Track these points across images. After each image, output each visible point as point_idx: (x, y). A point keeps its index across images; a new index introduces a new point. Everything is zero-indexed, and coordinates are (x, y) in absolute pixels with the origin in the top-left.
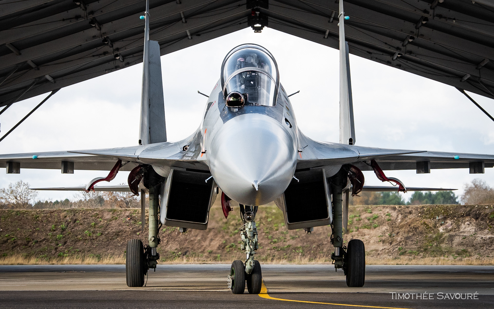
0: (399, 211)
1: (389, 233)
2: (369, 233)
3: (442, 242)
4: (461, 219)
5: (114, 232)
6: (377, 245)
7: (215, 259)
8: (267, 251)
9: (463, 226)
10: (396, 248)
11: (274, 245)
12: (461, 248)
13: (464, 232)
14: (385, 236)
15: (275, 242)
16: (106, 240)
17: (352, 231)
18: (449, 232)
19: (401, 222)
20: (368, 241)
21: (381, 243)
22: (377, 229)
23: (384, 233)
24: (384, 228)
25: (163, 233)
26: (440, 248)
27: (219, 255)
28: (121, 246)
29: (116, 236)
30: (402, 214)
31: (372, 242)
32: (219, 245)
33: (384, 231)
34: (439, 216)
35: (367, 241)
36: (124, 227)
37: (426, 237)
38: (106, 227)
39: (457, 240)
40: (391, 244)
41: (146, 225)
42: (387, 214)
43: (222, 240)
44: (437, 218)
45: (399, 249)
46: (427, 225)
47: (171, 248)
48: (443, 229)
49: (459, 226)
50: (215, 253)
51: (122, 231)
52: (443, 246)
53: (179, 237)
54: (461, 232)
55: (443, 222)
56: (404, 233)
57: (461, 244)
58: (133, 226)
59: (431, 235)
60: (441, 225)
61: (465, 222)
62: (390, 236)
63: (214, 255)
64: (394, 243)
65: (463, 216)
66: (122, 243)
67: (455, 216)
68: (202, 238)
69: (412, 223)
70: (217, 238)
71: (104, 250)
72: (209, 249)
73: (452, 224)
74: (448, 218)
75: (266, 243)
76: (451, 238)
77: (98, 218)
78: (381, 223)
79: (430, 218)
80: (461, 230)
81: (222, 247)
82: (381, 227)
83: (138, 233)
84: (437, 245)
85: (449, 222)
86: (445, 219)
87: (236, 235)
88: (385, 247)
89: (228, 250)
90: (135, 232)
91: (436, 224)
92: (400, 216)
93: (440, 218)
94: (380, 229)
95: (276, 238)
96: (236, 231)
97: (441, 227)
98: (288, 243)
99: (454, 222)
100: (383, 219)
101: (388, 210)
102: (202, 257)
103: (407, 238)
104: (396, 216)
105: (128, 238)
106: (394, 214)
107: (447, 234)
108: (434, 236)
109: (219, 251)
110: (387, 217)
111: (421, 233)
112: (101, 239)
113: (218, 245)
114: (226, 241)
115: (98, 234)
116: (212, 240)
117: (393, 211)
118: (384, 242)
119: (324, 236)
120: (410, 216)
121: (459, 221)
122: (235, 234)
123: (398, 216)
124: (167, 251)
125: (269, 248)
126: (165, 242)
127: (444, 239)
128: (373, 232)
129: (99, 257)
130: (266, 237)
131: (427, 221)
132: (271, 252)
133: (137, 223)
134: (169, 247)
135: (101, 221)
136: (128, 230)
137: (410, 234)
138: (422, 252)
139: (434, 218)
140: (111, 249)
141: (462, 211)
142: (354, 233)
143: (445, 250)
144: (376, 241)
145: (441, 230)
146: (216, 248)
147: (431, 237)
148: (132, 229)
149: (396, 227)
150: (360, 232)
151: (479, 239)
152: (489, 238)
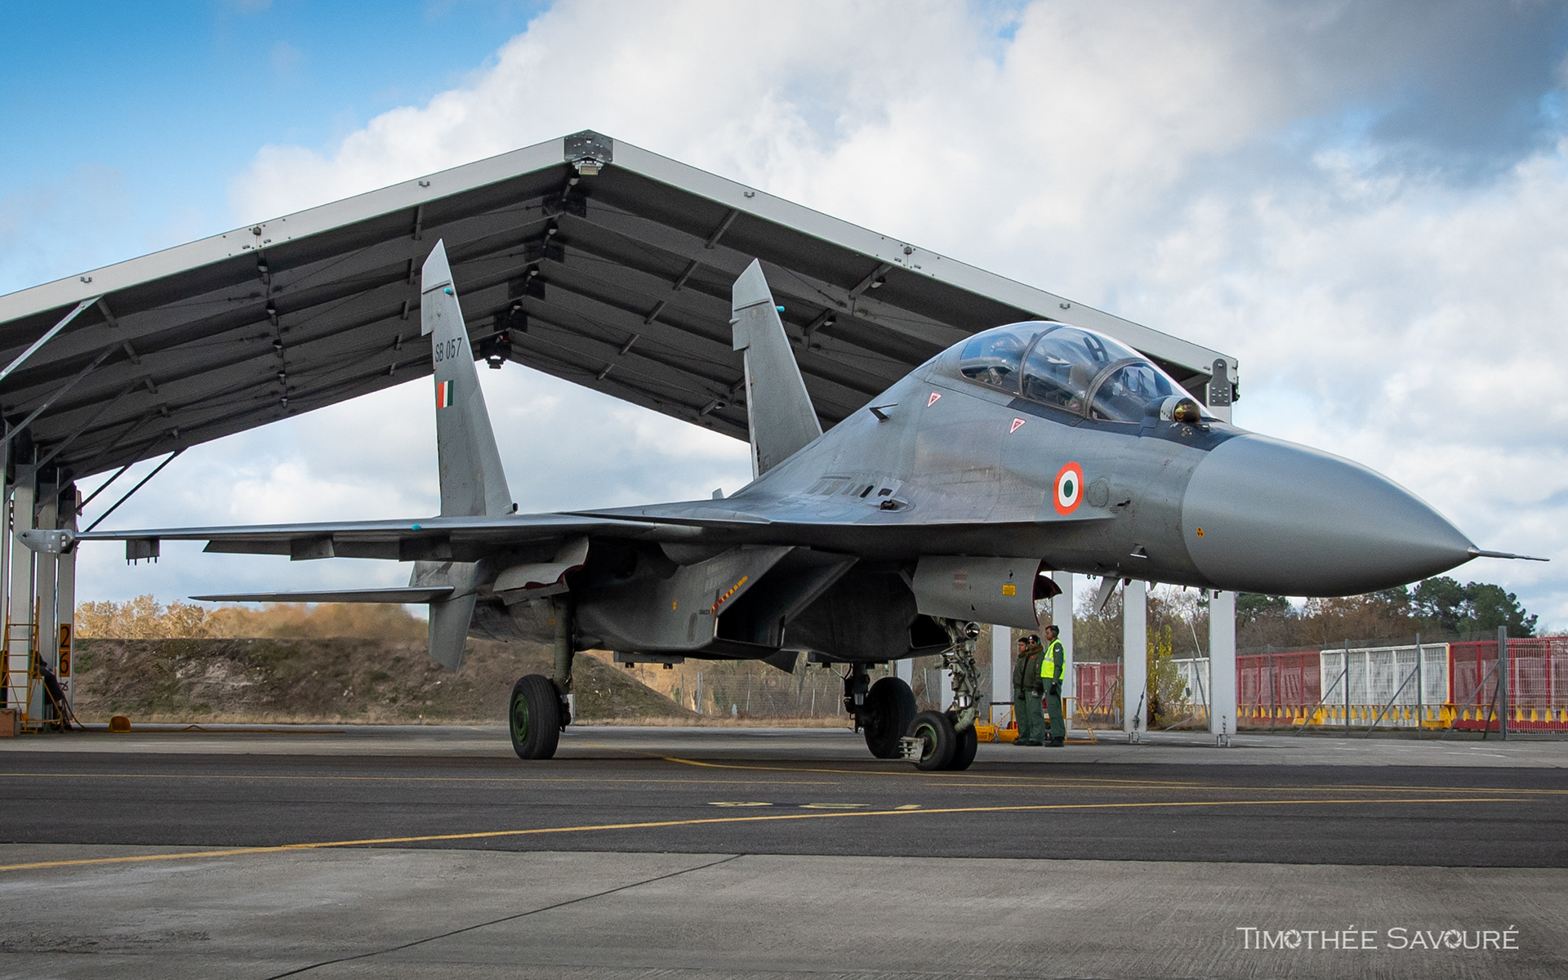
0: (128, 646)
1: (104, 679)
3: (176, 692)
4: (209, 659)
9: (210, 669)
12: (201, 701)
13: (210, 678)
18: (189, 677)
19: (125, 663)
23: (98, 678)
24: (100, 672)
26: (171, 701)
30: (130, 652)
34: (180, 655)
37: (156, 684)
39: (199, 689)
40: (104, 694)
42: (108, 651)
44: (178, 658)
45: (114, 703)
46: (161, 668)
48: (182, 674)
49: (204, 670)
52: (177, 697)
54: (206, 678)
55: (183, 664)
56: (127, 678)
57: (202, 695)
59: (162, 681)
60: (181, 667)
61: (215, 664)
62: (106, 683)
64: (109, 694)
65: (213, 655)
67: (204, 656)
69: (140, 664)
73: (196, 667)
74: (193, 657)
76: (191, 687)
78: (97, 665)
79: (167, 657)
80: (207, 675)
84: (168, 697)
85: (193, 663)
86: (188, 658)
88: (95, 699)
91: (174, 667)
92: (126, 655)
93: (181, 657)
97: (180, 671)
99: (200, 663)
100: (101, 658)
101: (111, 646)
103: (129, 686)
107: (185, 681)
108: (167, 684)
110: (108, 655)
111: (150, 679)
117: (117, 647)
118: (95, 691)
120: (143, 655)
121: (207, 662)
123: (123, 655)
127: (180, 687)
131: (162, 662)
137: (136, 681)
138: (144, 706)
139: (174, 658)
141: (214, 648)
143: (178, 705)
145: (179, 675)
147: (162, 685)
149: (117, 671)
151: (229, 688)
152: (243, 687)
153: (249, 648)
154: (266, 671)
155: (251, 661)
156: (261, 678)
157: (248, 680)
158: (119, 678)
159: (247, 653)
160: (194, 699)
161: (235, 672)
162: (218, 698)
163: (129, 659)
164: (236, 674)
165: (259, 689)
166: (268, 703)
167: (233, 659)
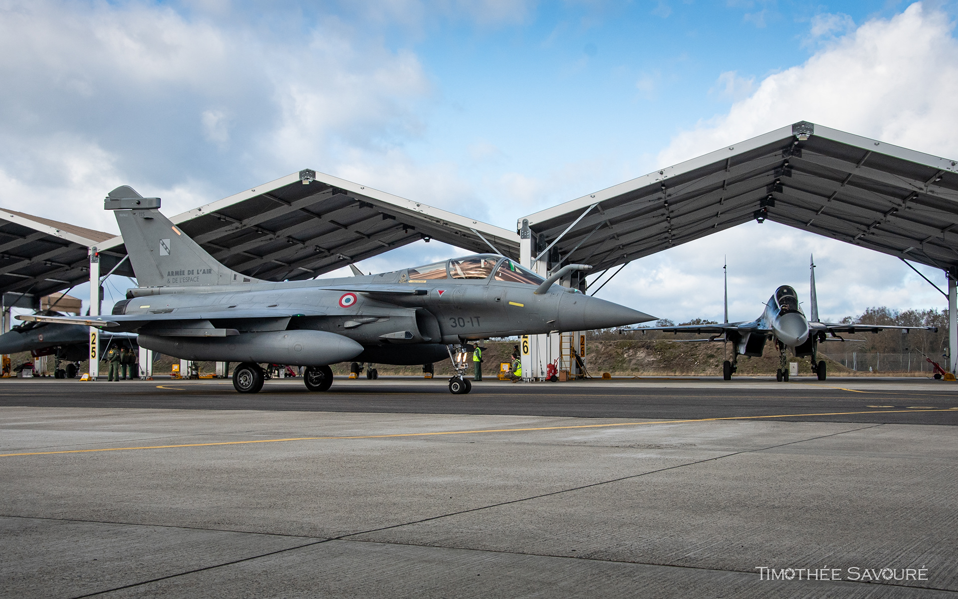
0: (604, 344)
3: (624, 363)
4: (638, 349)
9: (639, 353)
12: (635, 367)
13: (638, 357)
18: (630, 357)
21: (589, 364)
23: (592, 357)
24: (593, 355)
26: (623, 367)
34: (626, 347)
37: (616, 360)
39: (634, 362)
40: (595, 364)
46: (618, 353)
49: (636, 354)
52: (625, 365)
56: (604, 357)
57: (635, 364)
59: (619, 359)
60: (626, 353)
61: (640, 351)
62: (595, 359)
64: (597, 364)
65: (640, 347)
67: (635, 348)
69: (609, 351)
72: (490, 368)
74: (631, 348)
76: (630, 361)
78: (592, 352)
79: (620, 348)
80: (637, 356)
86: (629, 349)
91: (623, 352)
92: (604, 347)
101: (597, 344)
103: (605, 361)
106: (600, 346)
107: (628, 358)
116: (493, 362)
118: (591, 363)
120: (610, 348)
137: (607, 358)
138: (611, 369)
141: (640, 344)
143: (625, 368)
145: (625, 356)
149: (600, 354)
151: (646, 361)
152: (652, 361)
153: (654, 344)
154: (662, 354)
155: (655, 350)
156: (660, 357)
157: (654, 358)
158: (601, 357)
159: (654, 346)
160: (632, 366)
161: (648, 355)
162: (642, 365)
163: (605, 349)
164: (649, 355)
165: (659, 361)
166: (663, 367)
167: (647, 349)
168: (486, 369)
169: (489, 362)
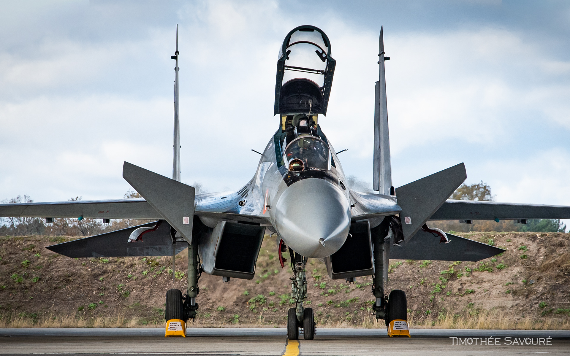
2: (489, 279)
5: (60, 276)
6: (504, 298)
7: (231, 321)
8: (317, 308)
10: (536, 303)
11: (330, 299)
14: (518, 284)
15: (330, 294)
16: (47, 289)
17: (462, 276)
20: (488, 292)
21: (511, 296)
22: (504, 271)
25: (144, 278)
27: (237, 316)
28: (72, 300)
29: (64, 283)
31: (495, 292)
32: (237, 298)
33: (516, 275)
35: (486, 293)
36: (78, 267)
38: (48, 267)
41: (115, 265)
43: (243, 289)
47: (156, 302)
50: (230, 312)
51: (74, 274)
53: (170, 285)
58: (93, 267)
63: (229, 315)
66: (73, 294)
68: (208, 286)
70: (235, 287)
71: (43, 306)
72: (221, 306)
75: (316, 294)
77: (34, 252)
81: (242, 301)
82: (510, 268)
83: (101, 278)
87: (267, 282)
89: (253, 306)
90: (96, 276)
94: (509, 272)
95: (333, 288)
96: (266, 275)
98: (352, 296)
102: (208, 318)
104: (535, 251)
105: (84, 286)
106: (533, 246)
109: (238, 308)
112: (39, 288)
113: (235, 297)
114: (250, 290)
115: (34, 280)
119: (415, 284)
122: (264, 280)
124: (150, 308)
125: (321, 303)
126: (147, 292)
128: (496, 277)
129: (36, 319)
130: (317, 285)
132: (324, 310)
133: (100, 261)
134: (153, 301)
135: (38, 258)
136: (84, 272)
140: (56, 305)
142: (464, 279)
144: (503, 291)
146: (231, 303)
148: (92, 271)
150: (474, 277)
168: (208, 310)
169: (215, 289)
